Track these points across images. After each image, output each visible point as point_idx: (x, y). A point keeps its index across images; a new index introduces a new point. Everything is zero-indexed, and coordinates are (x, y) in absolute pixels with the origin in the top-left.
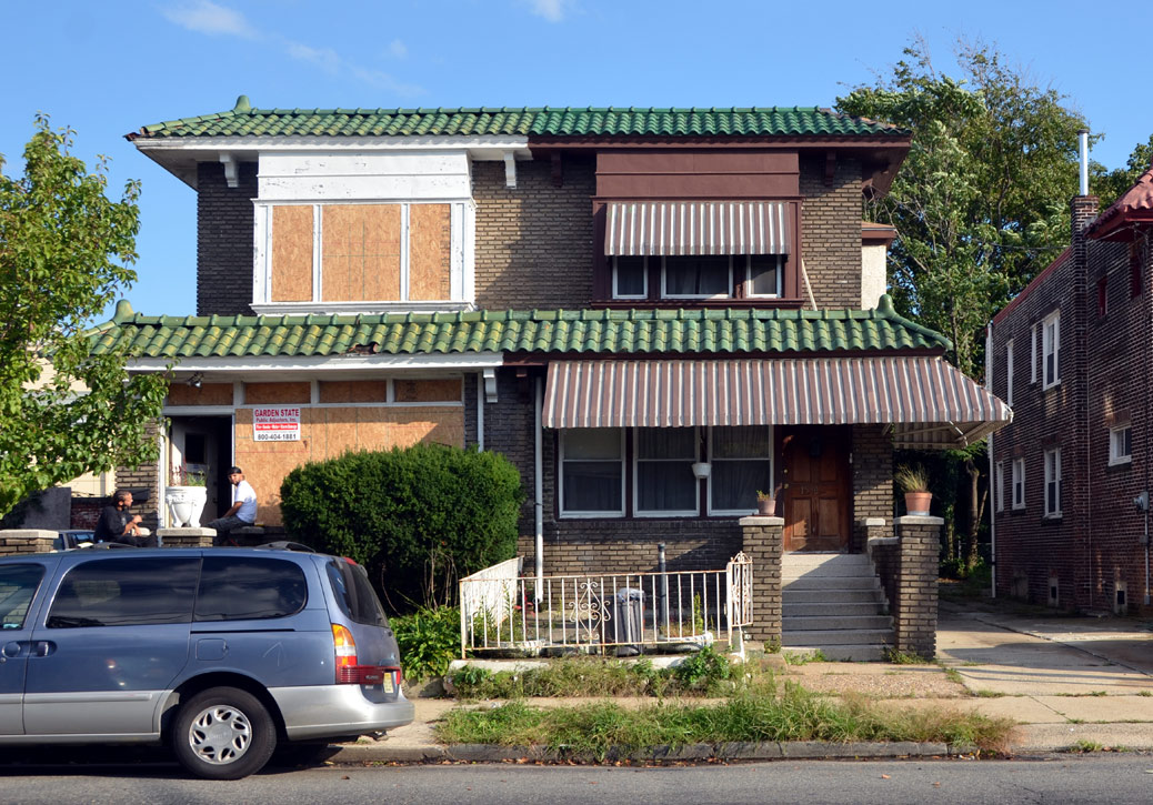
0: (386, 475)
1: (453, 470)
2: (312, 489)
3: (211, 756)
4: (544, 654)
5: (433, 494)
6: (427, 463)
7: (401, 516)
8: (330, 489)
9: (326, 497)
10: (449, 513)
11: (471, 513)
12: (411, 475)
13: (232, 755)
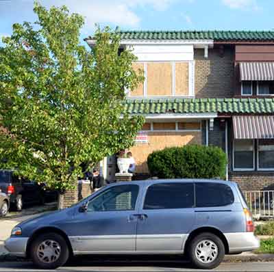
0: (186, 155)
1: (208, 153)
2: (161, 160)
3: (203, 260)
4: (261, 219)
5: (202, 162)
6: (199, 151)
7: (191, 169)
8: (167, 160)
9: (165, 162)
10: (207, 169)
11: (214, 168)
12: (194, 155)
13: (211, 259)
